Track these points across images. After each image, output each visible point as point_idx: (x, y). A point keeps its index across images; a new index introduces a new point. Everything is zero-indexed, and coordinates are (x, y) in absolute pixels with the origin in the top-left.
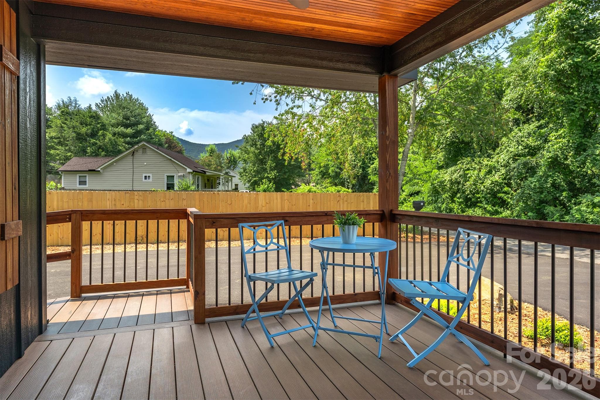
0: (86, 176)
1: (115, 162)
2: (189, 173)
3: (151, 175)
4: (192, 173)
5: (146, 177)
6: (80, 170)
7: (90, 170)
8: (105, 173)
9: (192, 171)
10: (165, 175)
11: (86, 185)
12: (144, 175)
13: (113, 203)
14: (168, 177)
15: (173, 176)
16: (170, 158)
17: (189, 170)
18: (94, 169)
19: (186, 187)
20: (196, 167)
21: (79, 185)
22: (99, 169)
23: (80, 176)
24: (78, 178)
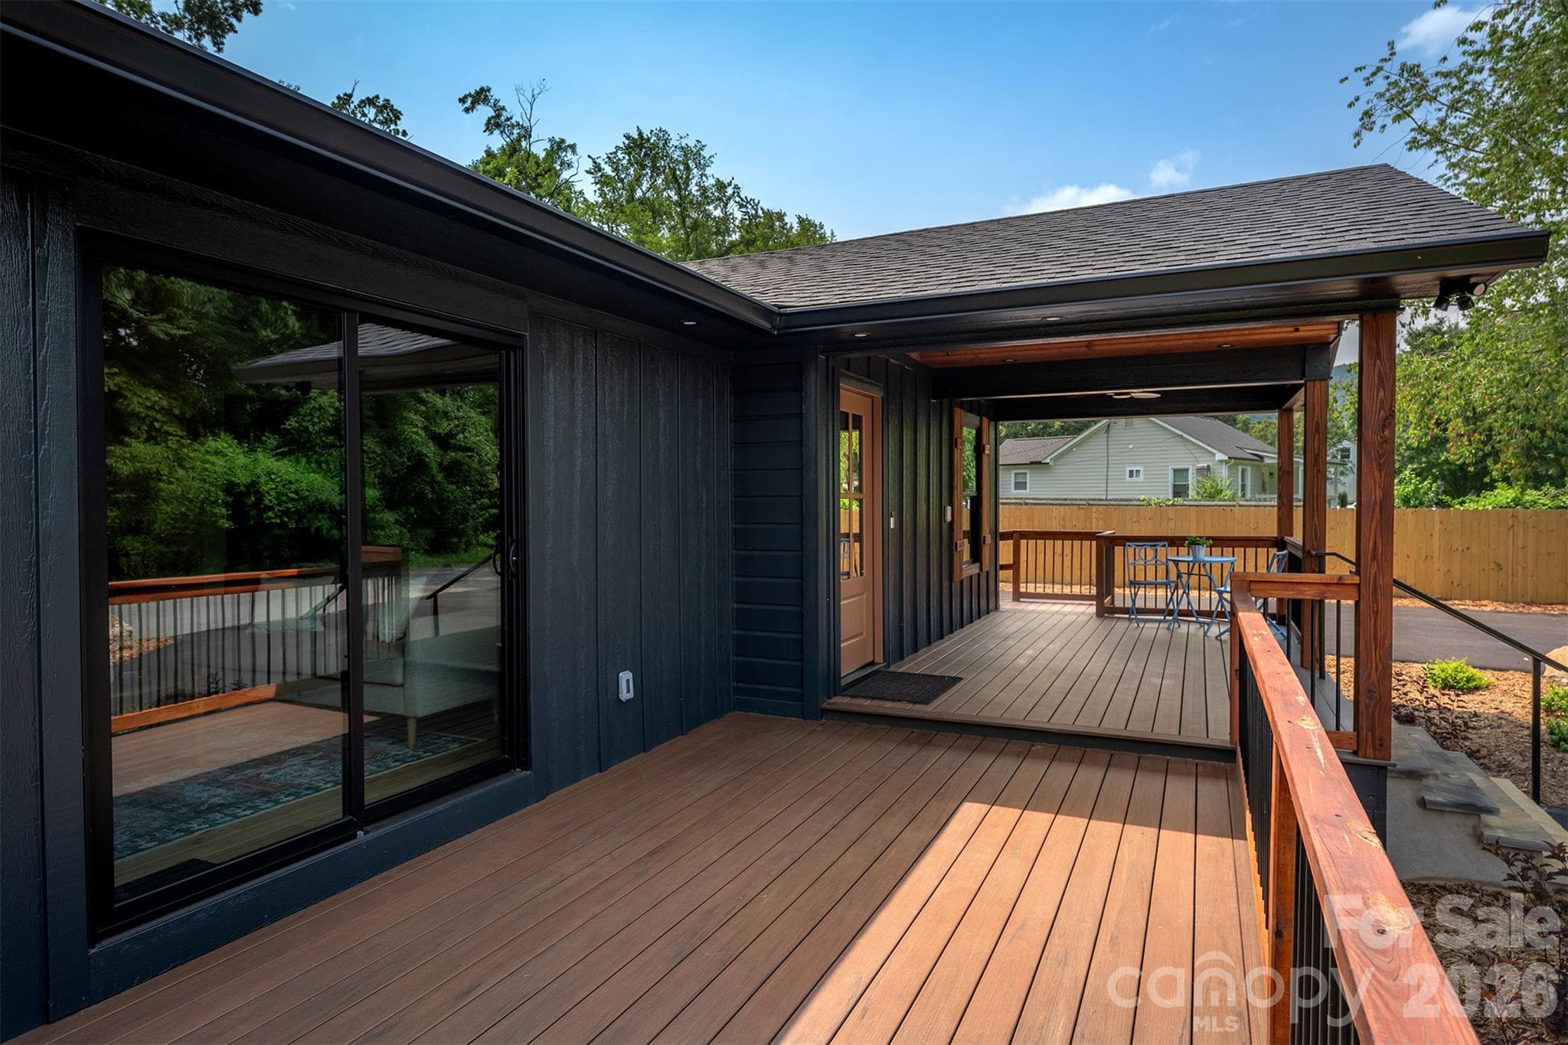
0: (1026, 473)
1: (1076, 445)
2: (1221, 461)
3: (1141, 469)
4: (1226, 462)
5: (1131, 472)
6: (1016, 462)
7: (1032, 463)
8: (1057, 467)
9: (1226, 458)
10: (1170, 468)
11: (1026, 489)
12: (1128, 469)
13: (1062, 523)
14: (1175, 471)
15: (1187, 470)
16: (1180, 433)
17: (1220, 456)
18: (1040, 460)
19: (1212, 491)
20: (1241, 448)
21: (1016, 489)
22: (1047, 461)
23: (1016, 474)
24: (1013, 476)
